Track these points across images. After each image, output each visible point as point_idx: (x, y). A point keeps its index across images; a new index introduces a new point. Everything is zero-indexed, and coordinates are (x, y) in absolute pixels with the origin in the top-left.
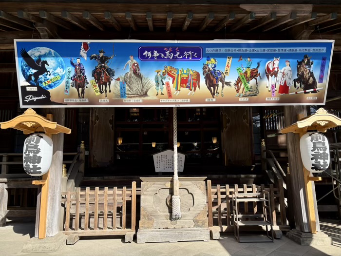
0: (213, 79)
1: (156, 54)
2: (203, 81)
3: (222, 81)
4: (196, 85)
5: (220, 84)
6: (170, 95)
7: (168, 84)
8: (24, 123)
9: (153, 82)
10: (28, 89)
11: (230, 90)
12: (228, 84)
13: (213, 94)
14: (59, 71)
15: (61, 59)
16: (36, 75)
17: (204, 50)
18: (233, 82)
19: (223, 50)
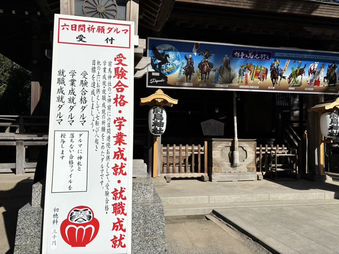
0: (275, 74)
1: (243, 55)
2: (269, 75)
3: (281, 76)
4: (264, 77)
5: (279, 77)
6: (247, 83)
7: (246, 75)
8: (156, 100)
9: (238, 74)
10: (153, 74)
11: (285, 82)
12: (284, 77)
13: (274, 84)
14: (176, 62)
15: (178, 53)
16: (160, 64)
17: (274, 54)
18: (288, 77)
19: (285, 55)
